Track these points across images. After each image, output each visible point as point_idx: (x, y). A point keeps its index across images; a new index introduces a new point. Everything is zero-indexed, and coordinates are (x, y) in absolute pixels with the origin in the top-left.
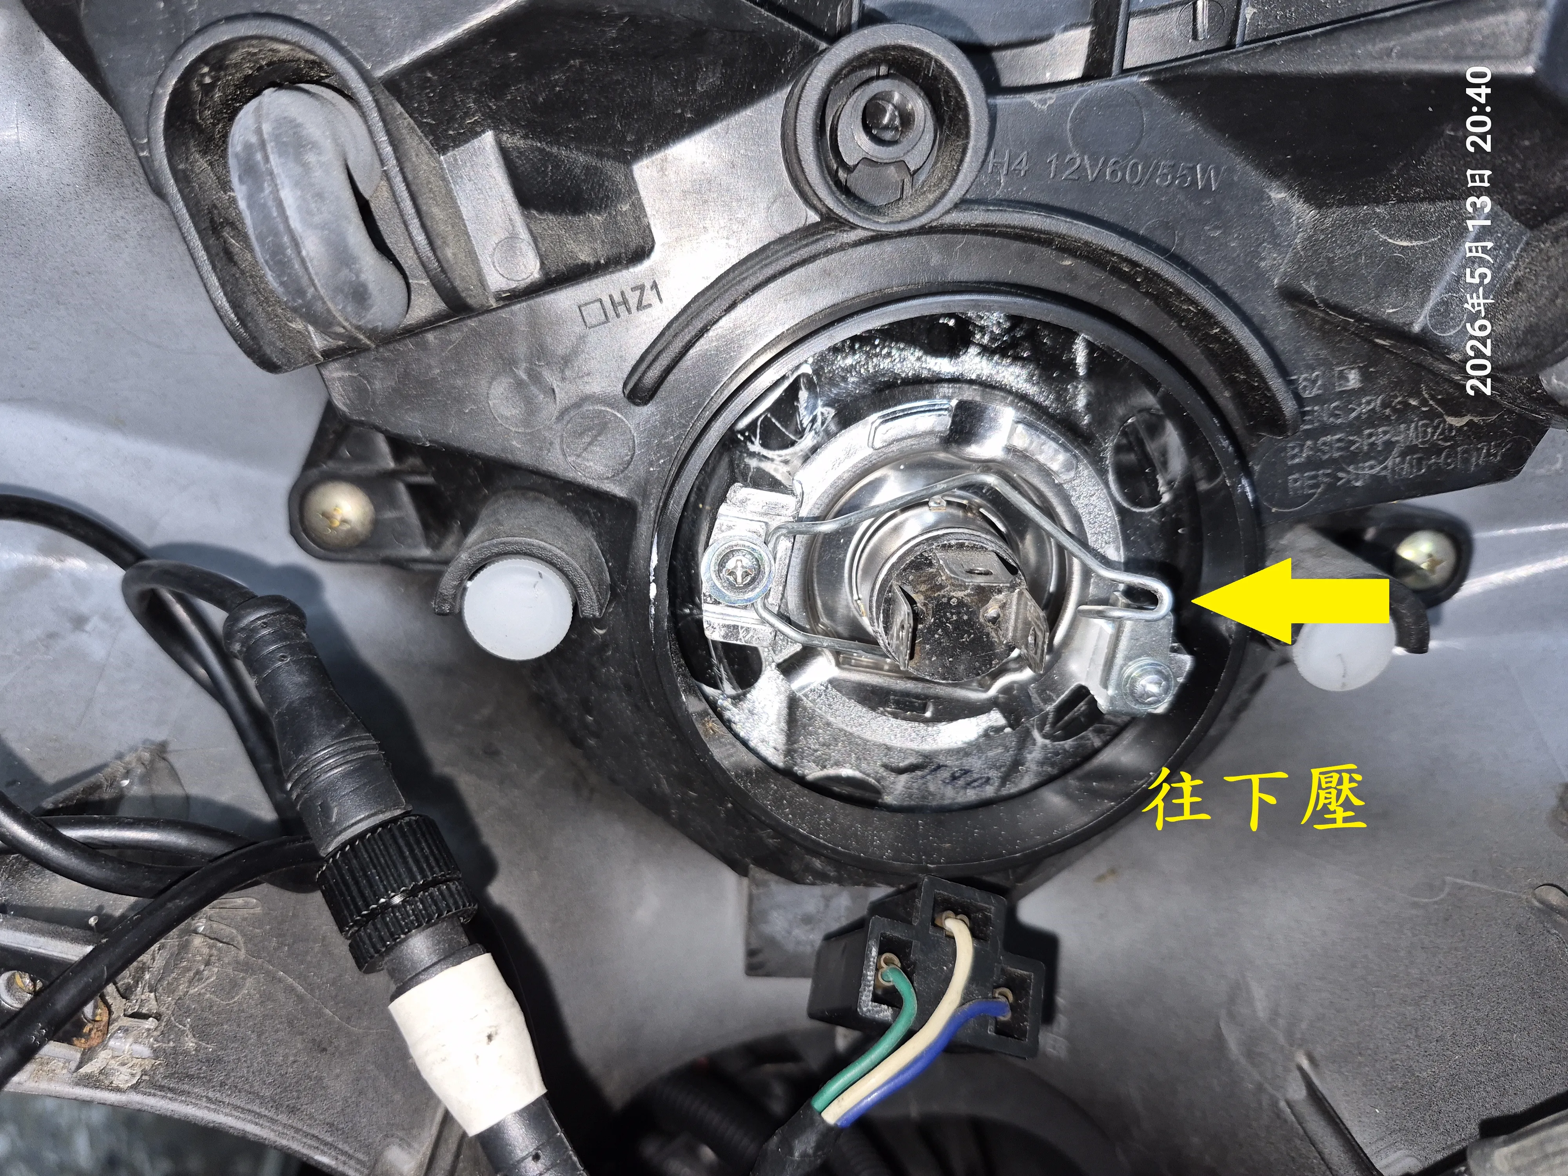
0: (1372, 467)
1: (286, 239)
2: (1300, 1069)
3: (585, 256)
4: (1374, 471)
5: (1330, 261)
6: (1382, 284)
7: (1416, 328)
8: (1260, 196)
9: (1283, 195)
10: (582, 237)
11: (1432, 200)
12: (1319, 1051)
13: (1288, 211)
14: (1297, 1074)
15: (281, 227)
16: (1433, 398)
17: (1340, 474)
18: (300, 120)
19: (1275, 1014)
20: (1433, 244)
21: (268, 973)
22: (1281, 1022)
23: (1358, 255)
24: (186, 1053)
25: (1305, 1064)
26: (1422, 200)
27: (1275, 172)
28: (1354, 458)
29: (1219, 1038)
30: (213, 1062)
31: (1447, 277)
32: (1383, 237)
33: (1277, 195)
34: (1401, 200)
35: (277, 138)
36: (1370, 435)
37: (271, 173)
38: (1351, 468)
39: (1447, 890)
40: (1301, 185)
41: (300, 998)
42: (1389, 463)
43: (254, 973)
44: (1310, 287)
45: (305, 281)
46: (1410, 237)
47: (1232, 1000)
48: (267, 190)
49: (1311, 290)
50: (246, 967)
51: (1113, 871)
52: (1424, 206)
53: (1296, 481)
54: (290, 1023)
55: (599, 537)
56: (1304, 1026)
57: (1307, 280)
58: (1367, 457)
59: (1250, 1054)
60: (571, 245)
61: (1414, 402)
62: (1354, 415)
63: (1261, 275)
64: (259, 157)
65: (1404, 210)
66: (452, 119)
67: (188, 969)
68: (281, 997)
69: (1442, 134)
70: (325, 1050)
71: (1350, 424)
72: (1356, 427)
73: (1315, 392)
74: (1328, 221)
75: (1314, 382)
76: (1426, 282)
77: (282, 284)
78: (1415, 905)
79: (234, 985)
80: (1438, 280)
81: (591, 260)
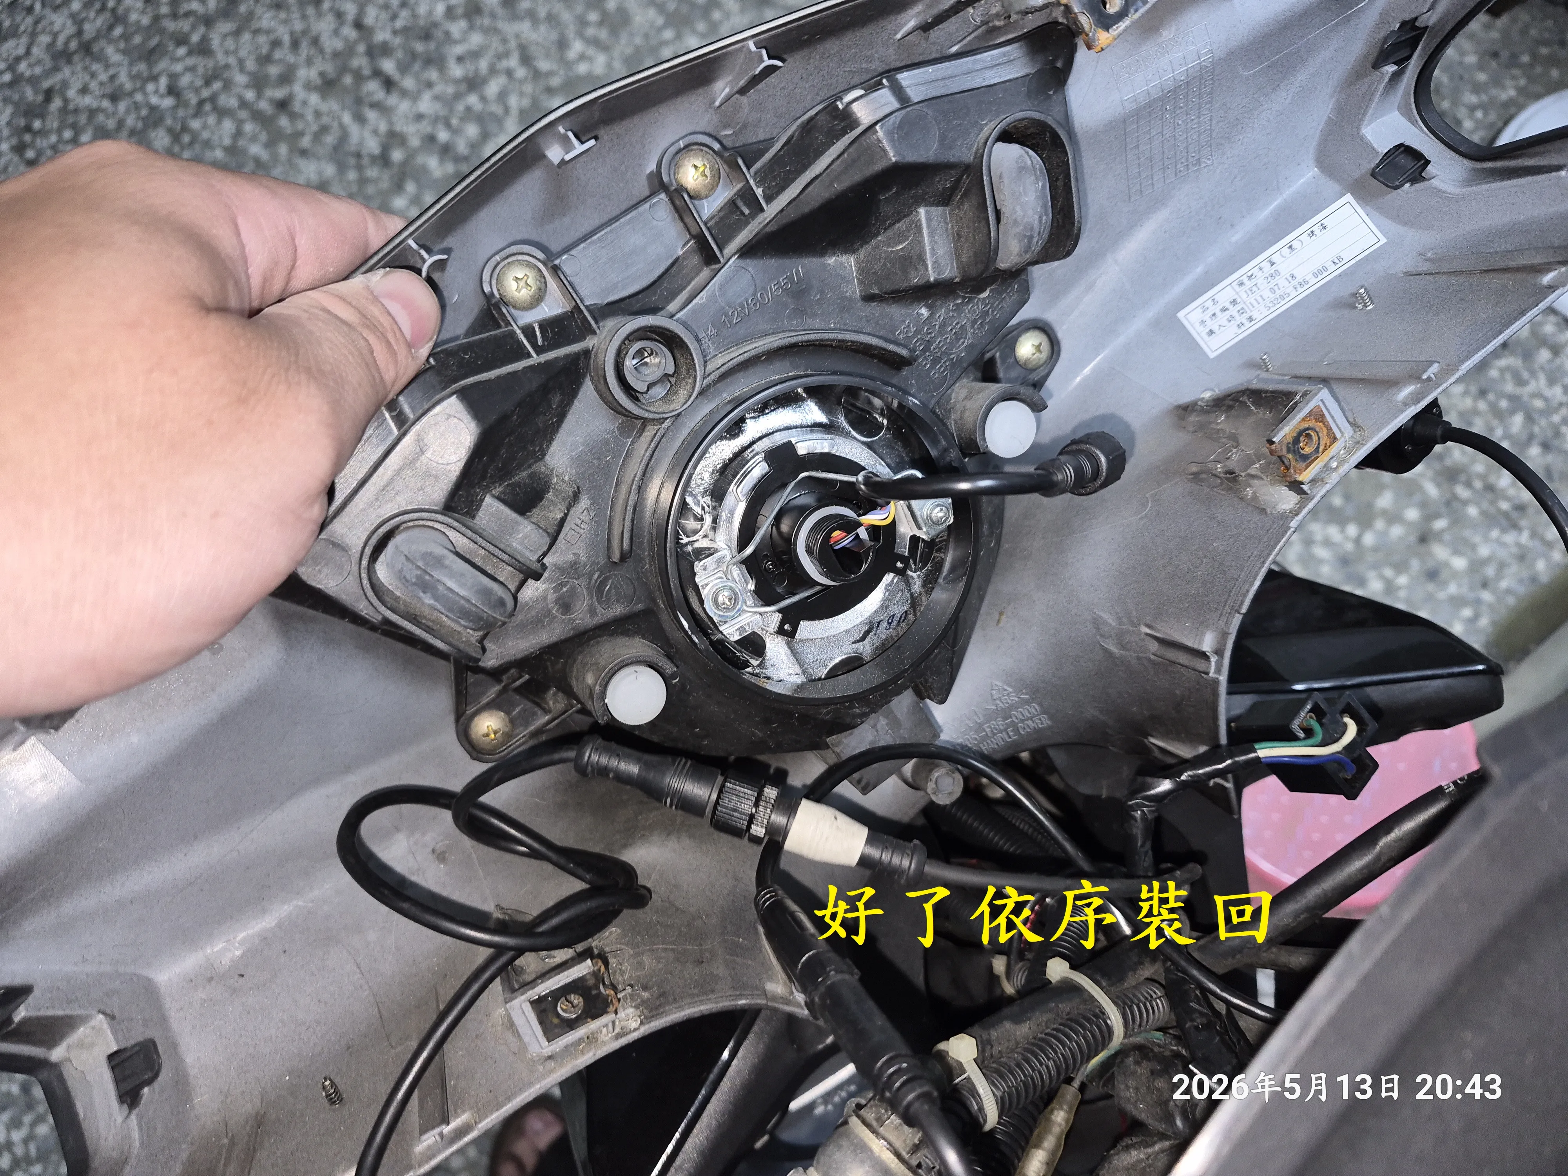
0: (963, 342)
1: (462, 602)
2: (1147, 634)
3: (559, 516)
4: (965, 344)
5: (875, 273)
6: (905, 271)
7: (932, 279)
8: (825, 266)
9: (834, 259)
10: (551, 508)
11: (898, 221)
12: (1148, 619)
13: (841, 264)
14: (1148, 638)
15: (457, 598)
16: (966, 293)
17: (952, 357)
18: (429, 550)
19: (1119, 618)
20: (912, 240)
21: (649, 950)
22: (1124, 620)
23: (885, 264)
24: (648, 999)
25: (1148, 631)
26: (894, 224)
27: (822, 253)
28: (952, 345)
29: (1106, 651)
30: (663, 994)
31: (928, 251)
32: (890, 249)
33: (831, 260)
34: (885, 229)
35: (427, 564)
36: (952, 330)
37: (438, 580)
38: (954, 350)
39: (1150, 500)
40: (838, 250)
41: (672, 949)
42: (969, 335)
43: (643, 954)
44: (875, 291)
45: (481, 614)
46: (901, 243)
47: (1098, 629)
48: (441, 588)
49: (877, 292)
50: (637, 954)
51: (1001, 614)
52: (897, 225)
53: (935, 374)
54: (678, 960)
55: (644, 637)
56: (1134, 613)
57: (872, 288)
58: (958, 340)
59: (1123, 647)
60: (551, 515)
61: (959, 301)
62: (937, 327)
63: (850, 299)
64: (427, 577)
65: (890, 232)
66: (472, 501)
67: (615, 972)
68: (663, 954)
69: (880, 200)
70: (702, 962)
71: (939, 332)
72: (942, 332)
73: (913, 330)
74: (862, 256)
75: (909, 326)
76: (921, 258)
77: (471, 621)
78: (1141, 518)
79: (641, 965)
80: (925, 254)
81: (562, 515)
